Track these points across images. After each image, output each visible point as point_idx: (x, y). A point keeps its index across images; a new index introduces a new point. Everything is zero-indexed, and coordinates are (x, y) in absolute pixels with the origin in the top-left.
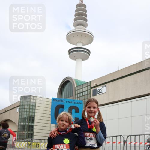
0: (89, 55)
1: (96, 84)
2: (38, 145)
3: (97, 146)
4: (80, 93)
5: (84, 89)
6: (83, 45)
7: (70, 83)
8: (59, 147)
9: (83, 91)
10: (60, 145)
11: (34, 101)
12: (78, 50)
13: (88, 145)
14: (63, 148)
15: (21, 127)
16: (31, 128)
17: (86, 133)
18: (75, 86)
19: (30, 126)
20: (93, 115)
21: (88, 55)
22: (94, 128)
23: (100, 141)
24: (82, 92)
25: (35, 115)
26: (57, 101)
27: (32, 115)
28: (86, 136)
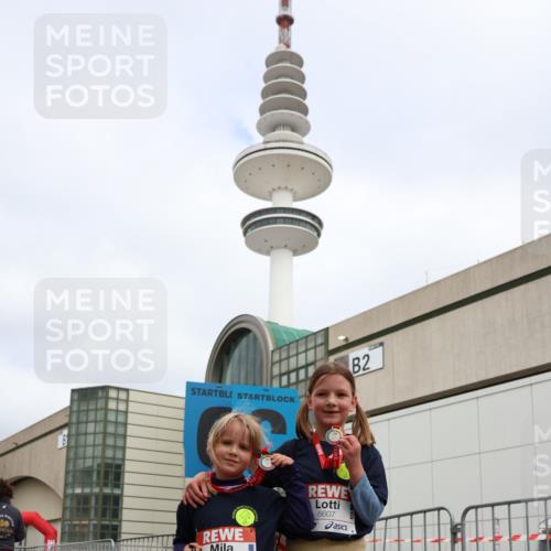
0: (319, 235)
1: (346, 339)
3: (355, 533)
4: (288, 373)
5: (302, 357)
6: (295, 200)
7: (251, 335)
8: (219, 537)
9: (300, 365)
10: (221, 530)
11: (122, 407)
12: (276, 218)
13: (320, 527)
14: (233, 540)
15: (75, 505)
16: (113, 505)
17: (314, 487)
18: (271, 348)
19: (106, 498)
20: (336, 419)
21: (315, 234)
22: (343, 466)
23: (364, 513)
24: (297, 370)
25: (123, 459)
26: (204, 393)
27: (114, 458)
28: (313, 497)
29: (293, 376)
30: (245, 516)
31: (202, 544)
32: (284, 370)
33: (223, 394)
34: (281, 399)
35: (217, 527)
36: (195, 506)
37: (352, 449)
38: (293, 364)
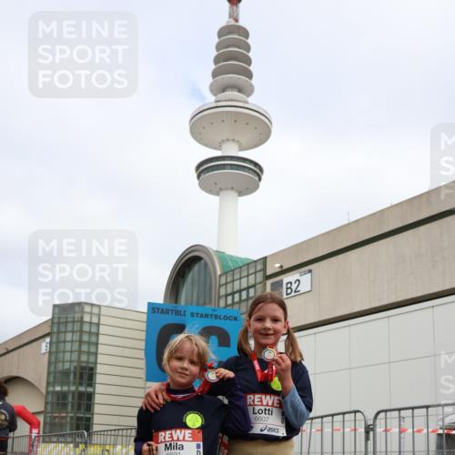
0: (260, 179)
1: (281, 267)
2: (108, 451)
3: (285, 435)
4: (233, 294)
5: (244, 280)
6: (240, 150)
7: (202, 262)
8: (172, 437)
9: (242, 288)
10: (173, 432)
11: (95, 320)
12: (224, 165)
13: (256, 430)
14: (184, 440)
15: (55, 400)
16: (86, 401)
17: (252, 396)
18: (219, 273)
19: (81, 395)
21: (257, 179)
22: (276, 379)
23: (293, 419)
24: (240, 291)
25: (96, 363)
26: (162, 312)
27: (88, 362)
28: (250, 405)
29: (237, 296)
30: (194, 420)
31: (157, 443)
32: (229, 291)
33: (178, 313)
34: (226, 318)
35: (170, 428)
36: (152, 411)
37: (283, 365)
38: (237, 287)
